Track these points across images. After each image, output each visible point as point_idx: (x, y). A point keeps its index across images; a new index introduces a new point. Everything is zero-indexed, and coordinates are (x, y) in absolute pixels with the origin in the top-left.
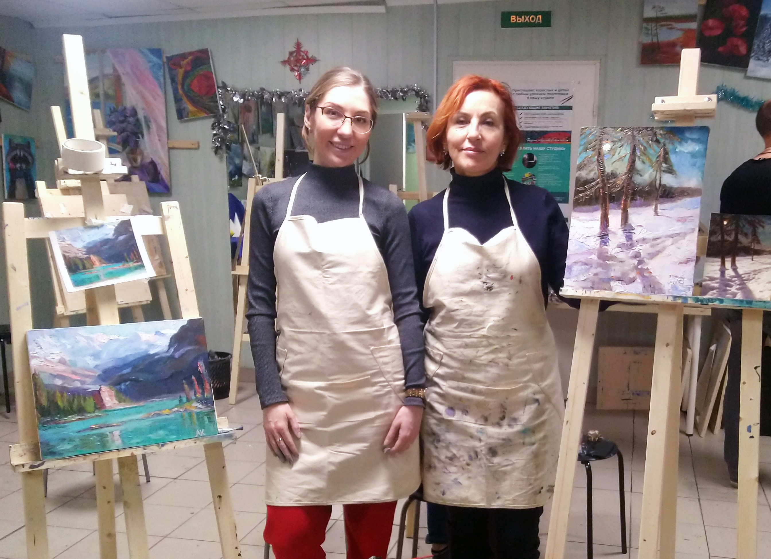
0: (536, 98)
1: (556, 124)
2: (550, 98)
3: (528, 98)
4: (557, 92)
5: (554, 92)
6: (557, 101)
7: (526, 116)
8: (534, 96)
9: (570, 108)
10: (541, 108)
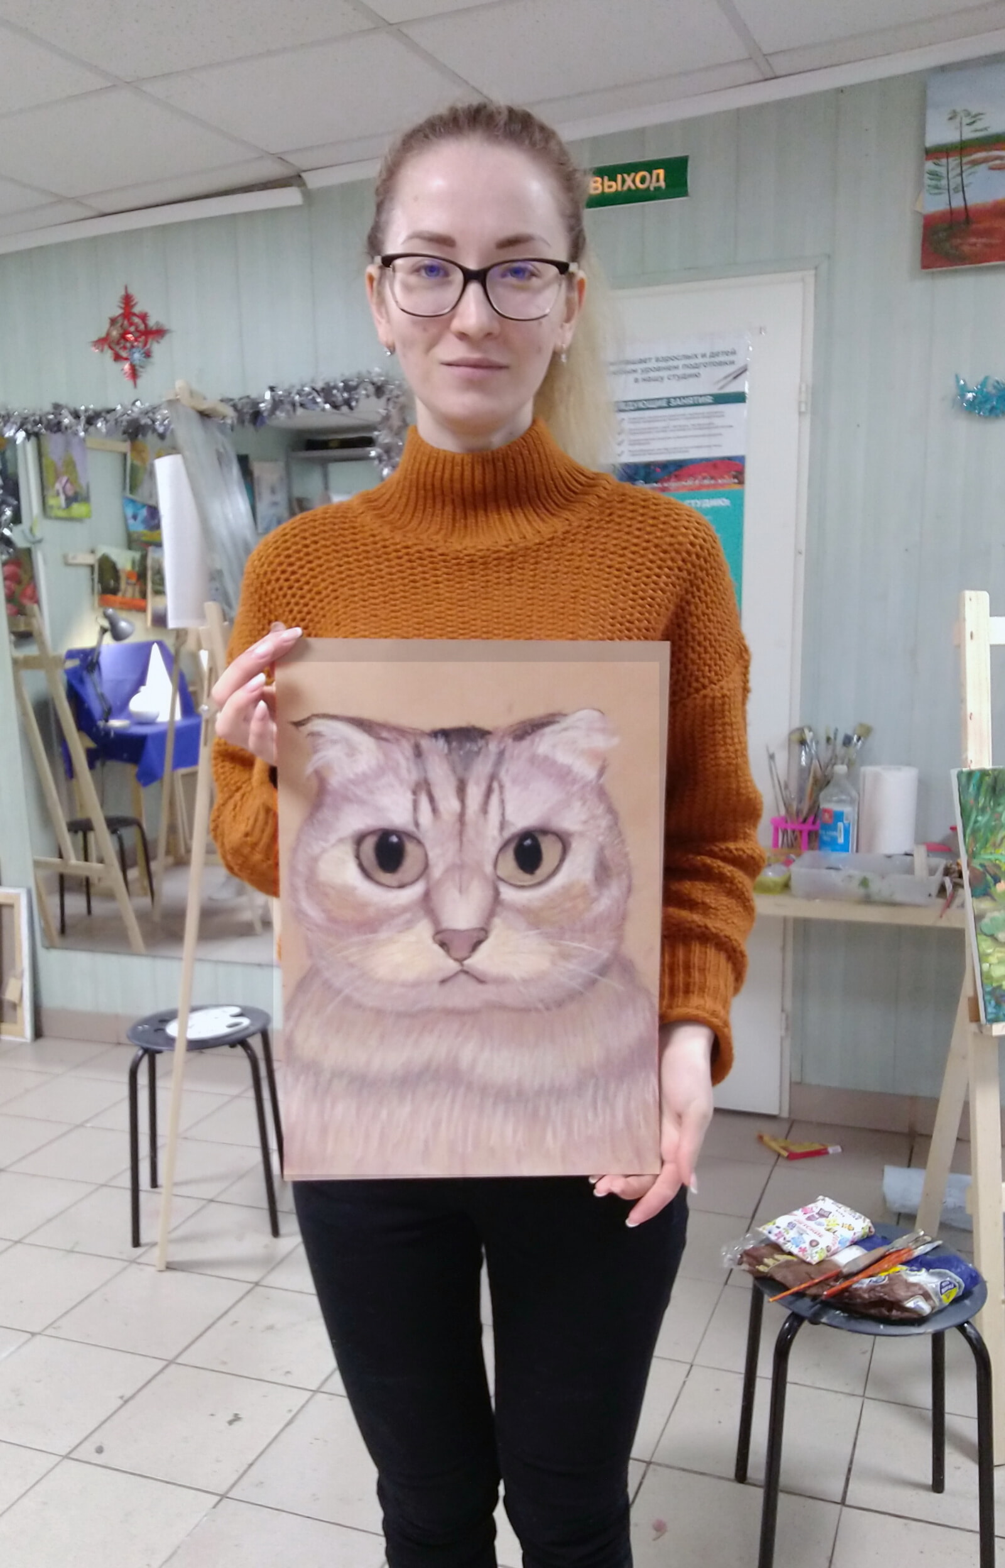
0: (656, 380)
1: (705, 441)
2: (691, 376)
4: (707, 360)
5: (700, 360)
6: (708, 383)
7: (633, 426)
8: (652, 374)
9: (740, 398)
10: (669, 403)
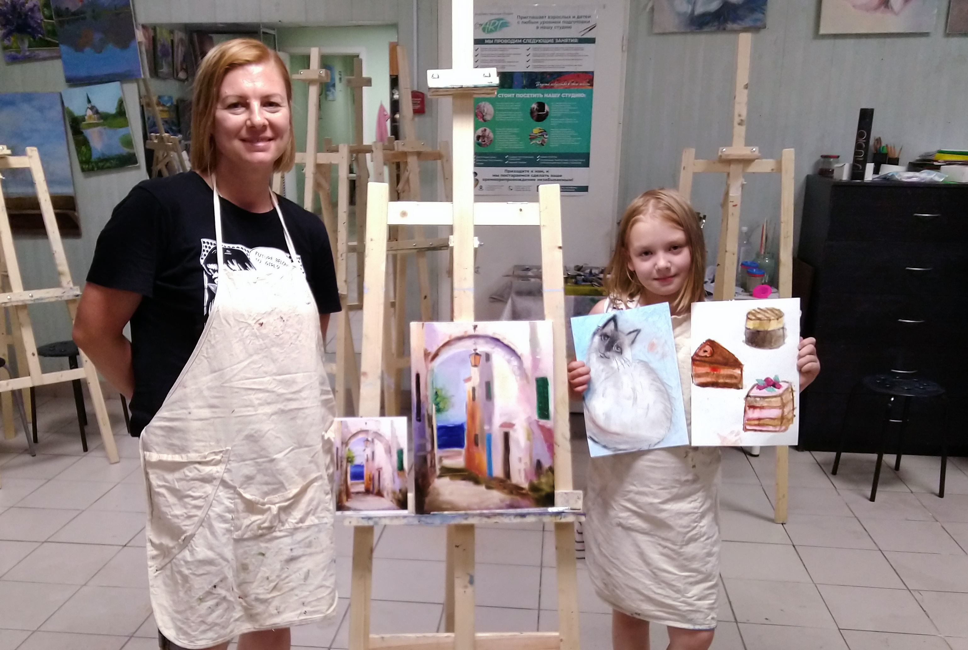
0: (548, 28)
1: (573, 63)
2: (567, 27)
3: (537, 28)
4: (575, 20)
5: (572, 19)
6: (576, 32)
7: (535, 52)
8: (545, 25)
9: (592, 41)
10: (555, 41)
